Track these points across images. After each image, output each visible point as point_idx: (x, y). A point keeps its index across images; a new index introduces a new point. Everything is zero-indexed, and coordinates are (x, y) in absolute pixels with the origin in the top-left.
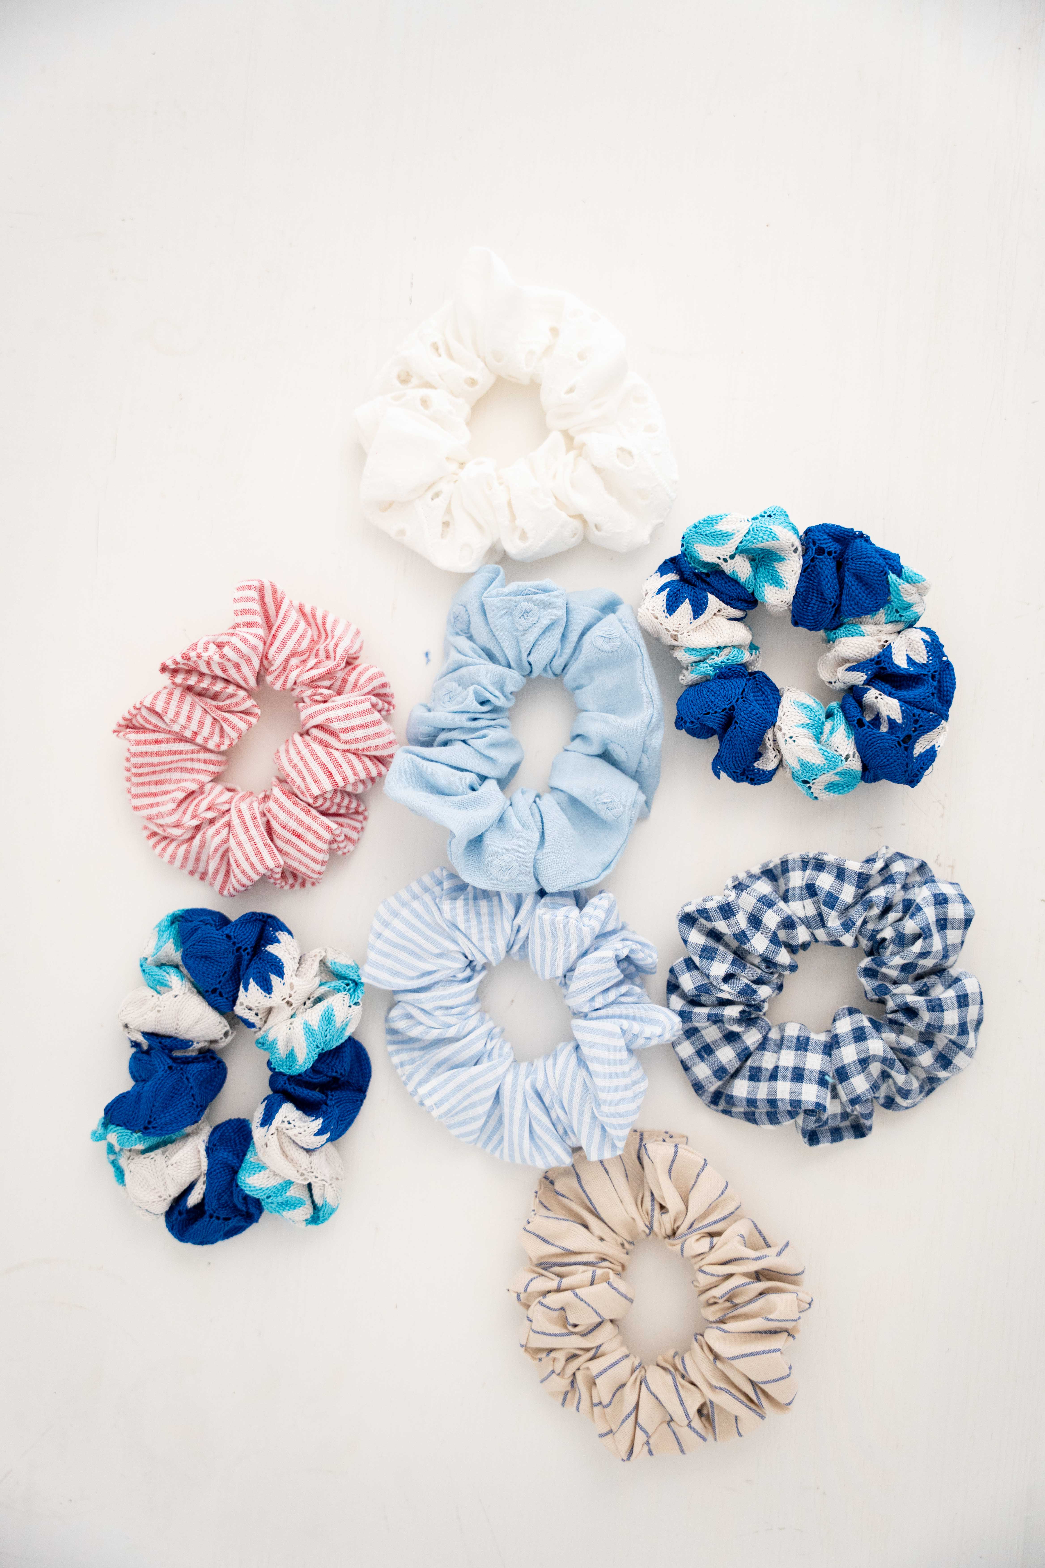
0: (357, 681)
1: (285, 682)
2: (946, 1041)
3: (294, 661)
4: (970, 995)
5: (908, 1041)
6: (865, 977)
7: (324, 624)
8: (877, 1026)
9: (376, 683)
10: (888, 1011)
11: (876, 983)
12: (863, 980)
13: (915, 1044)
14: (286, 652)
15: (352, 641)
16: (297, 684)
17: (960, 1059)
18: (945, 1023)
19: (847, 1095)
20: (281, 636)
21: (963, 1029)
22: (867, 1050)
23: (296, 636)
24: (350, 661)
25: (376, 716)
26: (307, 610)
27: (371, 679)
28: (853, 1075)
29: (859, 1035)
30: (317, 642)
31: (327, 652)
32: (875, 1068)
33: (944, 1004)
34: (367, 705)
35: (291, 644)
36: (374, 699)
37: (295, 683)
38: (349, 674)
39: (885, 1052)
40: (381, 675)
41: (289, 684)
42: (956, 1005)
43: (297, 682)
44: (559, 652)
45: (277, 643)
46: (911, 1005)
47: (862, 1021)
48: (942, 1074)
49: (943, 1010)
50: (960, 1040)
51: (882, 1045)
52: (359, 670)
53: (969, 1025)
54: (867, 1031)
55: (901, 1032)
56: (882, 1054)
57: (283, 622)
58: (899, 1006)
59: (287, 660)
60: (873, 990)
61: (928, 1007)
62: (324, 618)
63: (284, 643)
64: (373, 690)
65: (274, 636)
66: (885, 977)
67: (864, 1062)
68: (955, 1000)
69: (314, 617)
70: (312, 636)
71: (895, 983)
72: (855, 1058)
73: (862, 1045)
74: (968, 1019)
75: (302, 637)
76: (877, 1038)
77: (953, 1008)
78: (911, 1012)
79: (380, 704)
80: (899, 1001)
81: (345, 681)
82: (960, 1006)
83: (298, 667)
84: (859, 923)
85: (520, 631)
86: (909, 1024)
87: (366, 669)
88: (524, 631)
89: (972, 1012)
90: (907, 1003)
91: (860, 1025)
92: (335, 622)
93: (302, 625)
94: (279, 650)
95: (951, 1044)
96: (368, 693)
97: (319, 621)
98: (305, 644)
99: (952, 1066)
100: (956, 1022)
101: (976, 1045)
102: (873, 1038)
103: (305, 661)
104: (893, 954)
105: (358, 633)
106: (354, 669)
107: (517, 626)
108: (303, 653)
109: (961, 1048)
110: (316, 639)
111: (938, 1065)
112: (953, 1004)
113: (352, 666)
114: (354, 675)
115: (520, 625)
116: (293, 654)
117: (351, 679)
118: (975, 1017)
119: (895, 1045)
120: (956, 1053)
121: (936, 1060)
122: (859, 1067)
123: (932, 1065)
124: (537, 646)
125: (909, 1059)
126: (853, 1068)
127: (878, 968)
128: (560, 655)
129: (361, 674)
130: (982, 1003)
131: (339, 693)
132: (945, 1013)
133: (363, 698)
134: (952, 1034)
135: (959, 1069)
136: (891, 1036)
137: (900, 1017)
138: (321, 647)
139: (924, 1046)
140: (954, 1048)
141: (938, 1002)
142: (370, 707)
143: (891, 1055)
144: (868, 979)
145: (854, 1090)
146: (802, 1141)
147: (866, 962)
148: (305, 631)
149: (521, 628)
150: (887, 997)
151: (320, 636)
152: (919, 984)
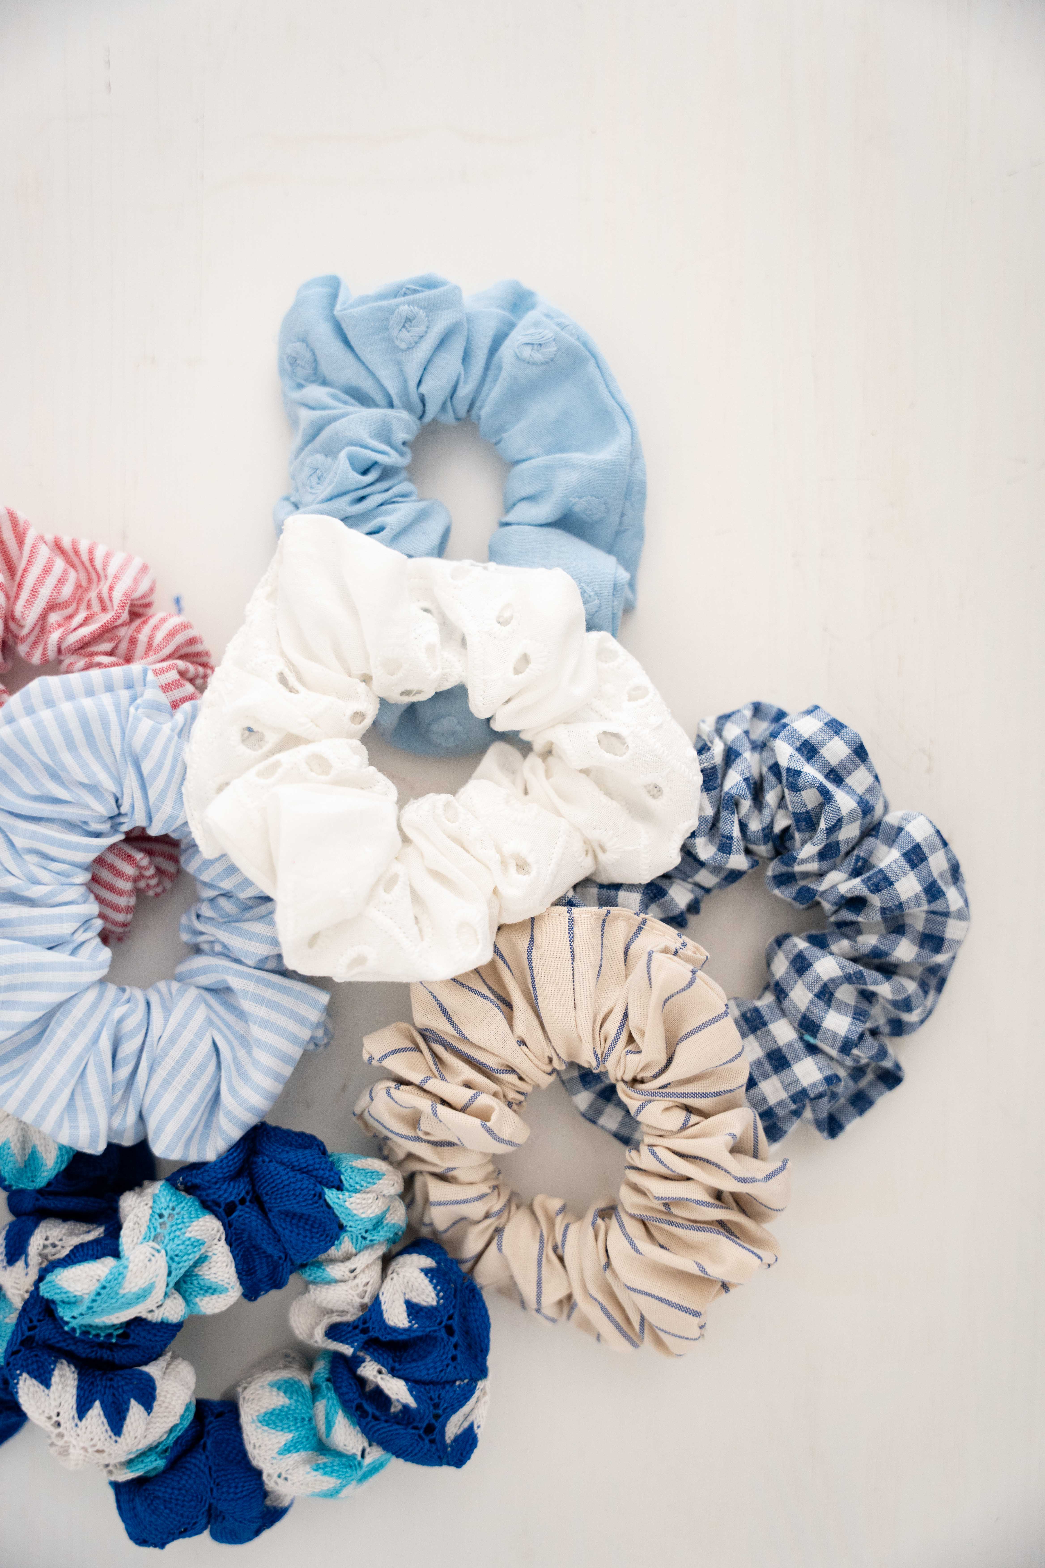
0: (151, 638)
1: (45, 649)
2: (923, 915)
3: (54, 618)
4: (923, 845)
5: (869, 941)
6: (778, 887)
7: (92, 560)
8: (820, 942)
9: (179, 639)
10: (829, 914)
11: (793, 890)
12: (777, 892)
13: (879, 941)
14: (40, 604)
15: (136, 580)
16: (63, 652)
17: (953, 930)
18: (904, 897)
19: (832, 1047)
20: (29, 582)
21: (933, 892)
22: (819, 978)
23: (51, 581)
24: (140, 610)
25: (189, 688)
26: (66, 544)
27: (171, 634)
28: (822, 1019)
29: (801, 965)
30: (87, 590)
31: (101, 600)
32: (846, 994)
33: (889, 874)
34: (173, 675)
35: (45, 593)
36: (181, 664)
37: (59, 651)
38: (138, 630)
39: (842, 968)
40: (185, 626)
41: (52, 653)
42: (907, 867)
43: (63, 647)
44: (463, 376)
45: (25, 595)
46: (849, 895)
47: (795, 945)
48: (940, 958)
49: (891, 884)
50: (938, 906)
51: (834, 961)
52: (152, 622)
53: (940, 883)
54: (807, 954)
55: (859, 932)
56: (839, 973)
57: (30, 562)
58: (836, 904)
59: (44, 617)
60: (795, 899)
61: (869, 888)
62: (91, 552)
63: (34, 593)
64: (177, 649)
65: (20, 585)
66: (806, 875)
67: (826, 994)
68: (903, 862)
69: (76, 552)
70: (78, 579)
71: (821, 875)
72: (810, 996)
73: (810, 975)
74: (935, 875)
75: (61, 581)
76: (824, 956)
77: (905, 874)
78: (857, 903)
79: (191, 668)
80: (832, 898)
81: (133, 641)
82: (913, 866)
83: (60, 626)
84: (736, 832)
85: (403, 351)
86: (860, 919)
87: (163, 620)
88: (408, 349)
89: (937, 863)
90: (842, 896)
91: (795, 952)
92: (108, 556)
93: (59, 564)
94: (29, 603)
95: (932, 916)
96: (169, 657)
97: (85, 557)
98: (67, 591)
99: (946, 944)
100: (918, 888)
101: (966, 901)
102: (818, 958)
103: (71, 617)
104: (804, 843)
105: (144, 569)
106: (144, 622)
107: (397, 343)
108: (65, 605)
109: (946, 914)
110: (84, 583)
111: (926, 952)
112: (902, 868)
113: (144, 619)
114: (146, 631)
115: (402, 340)
116: (52, 607)
117: (143, 637)
118: (945, 866)
119: (854, 954)
120: (944, 924)
121: (921, 946)
122: (821, 1004)
123: (918, 955)
124: (432, 370)
125: (883, 960)
126: (816, 1010)
127: (790, 869)
128: (466, 382)
129: (156, 628)
130: (945, 844)
131: (128, 660)
132: (897, 885)
133: (165, 664)
134: (919, 905)
135: (959, 943)
136: (843, 945)
137: (847, 915)
138: (93, 595)
139: (893, 937)
140: (939, 918)
141: (880, 876)
142: (177, 677)
143: (852, 968)
144: (783, 888)
145: (835, 1035)
146: (820, 1137)
147: (772, 869)
148: (65, 572)
149: (403, 346)
150: (817, 898)
151: (90, 580)
152: (850, 863)
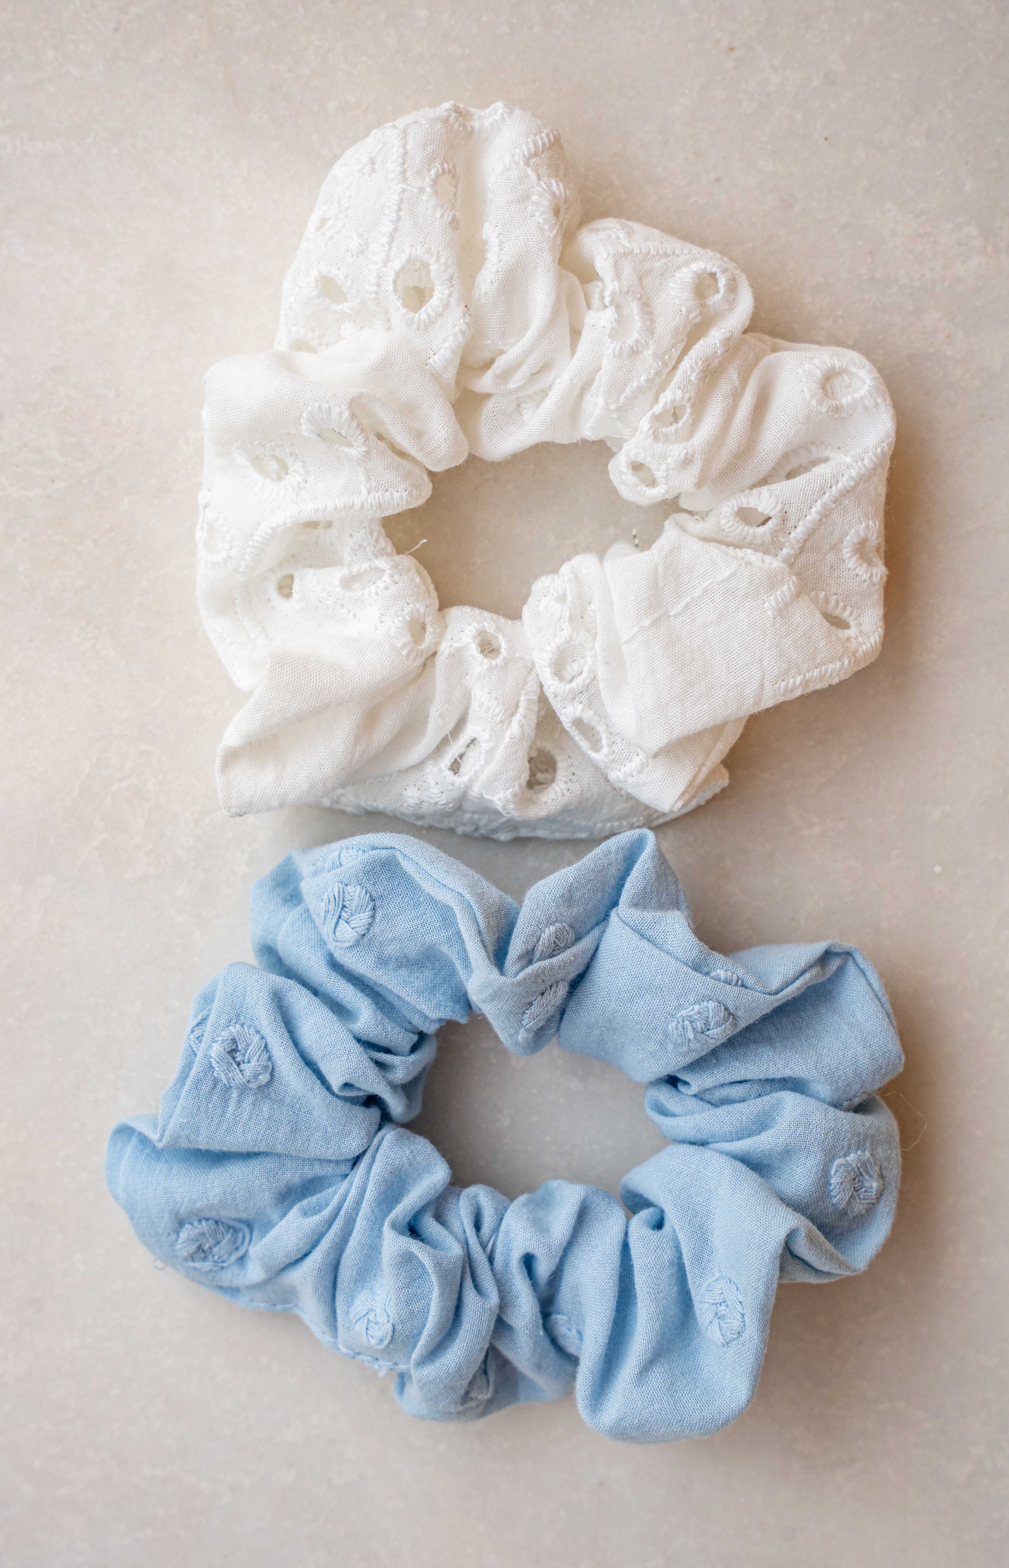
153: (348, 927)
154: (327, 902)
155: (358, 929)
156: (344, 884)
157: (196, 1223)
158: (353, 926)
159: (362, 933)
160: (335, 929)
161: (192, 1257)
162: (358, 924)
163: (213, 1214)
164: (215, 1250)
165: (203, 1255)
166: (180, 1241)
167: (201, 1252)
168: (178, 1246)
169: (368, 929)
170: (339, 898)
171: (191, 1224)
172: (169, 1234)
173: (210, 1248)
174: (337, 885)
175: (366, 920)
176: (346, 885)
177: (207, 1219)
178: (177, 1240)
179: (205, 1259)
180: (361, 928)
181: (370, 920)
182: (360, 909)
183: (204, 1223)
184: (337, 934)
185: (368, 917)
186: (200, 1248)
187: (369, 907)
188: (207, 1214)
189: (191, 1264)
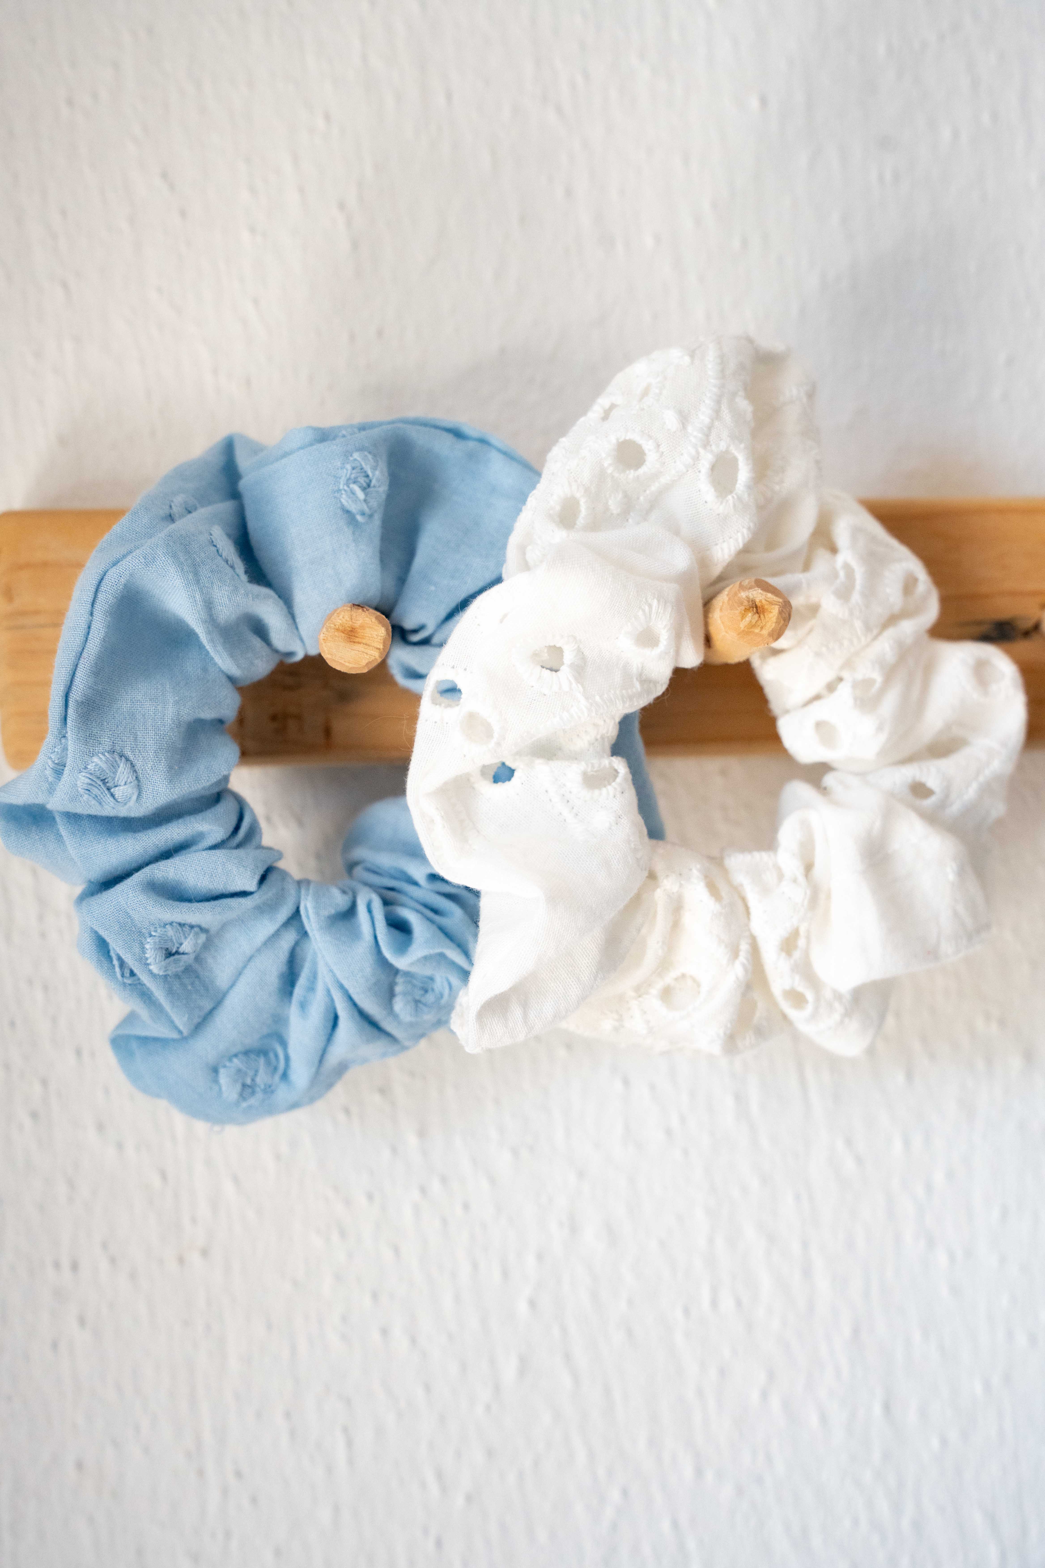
153: (121, 788)
154: (87, 792)
155: (129, 780)
156: (83, 770)
157: (228, 1064)
158: (123, 783)
159: (134, 778)
160: (115, 799)
161: (242, 1096)
162: (126, 778)
163: (239, 1048)
164: (258, 1080)
165: (250, 1091)
166: (224, 1089)
167: (247, 1089)
168: (225, 1095)
169: (135, 771)
170: (92, 780)
171: (225, 1066)
172: (211, 1088)
173: (253, 1080)
174: (80, 777)
175: (126, 768)
176: (86, 768)
177: (236, 1055)
178: (220, 1089)
179: (253, 1093)
180: (130, 777)
181: (129, 765)
182: (114, 767)
183: (235, 1060)
184: (119, 800)
185: (125, 766)
186: (244, 1086)
187: (117, 759)
188: (234, 1050)
189: (244, 1105)
